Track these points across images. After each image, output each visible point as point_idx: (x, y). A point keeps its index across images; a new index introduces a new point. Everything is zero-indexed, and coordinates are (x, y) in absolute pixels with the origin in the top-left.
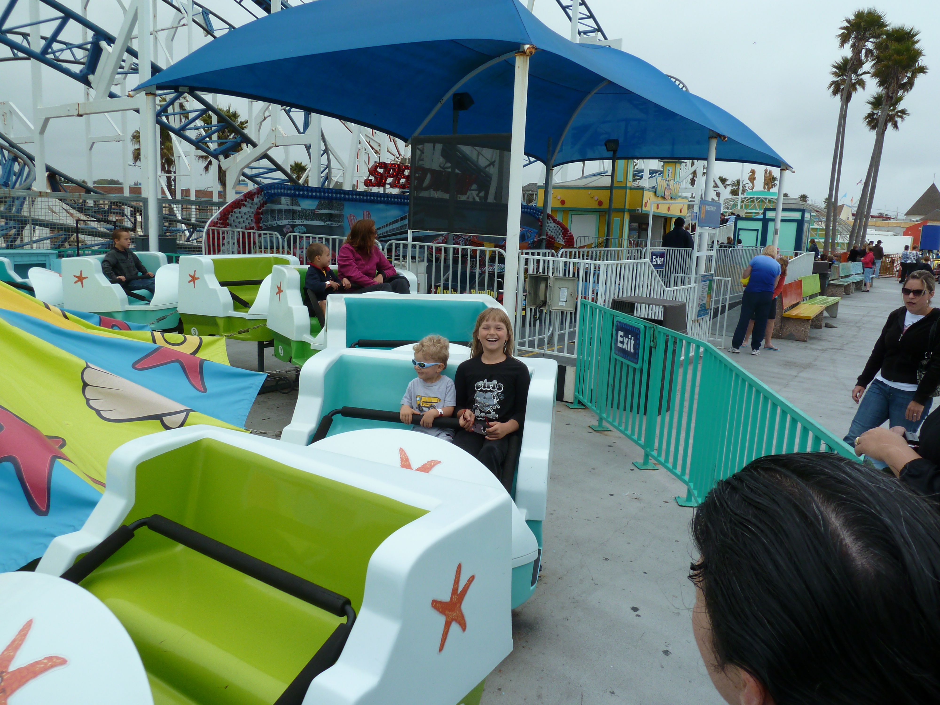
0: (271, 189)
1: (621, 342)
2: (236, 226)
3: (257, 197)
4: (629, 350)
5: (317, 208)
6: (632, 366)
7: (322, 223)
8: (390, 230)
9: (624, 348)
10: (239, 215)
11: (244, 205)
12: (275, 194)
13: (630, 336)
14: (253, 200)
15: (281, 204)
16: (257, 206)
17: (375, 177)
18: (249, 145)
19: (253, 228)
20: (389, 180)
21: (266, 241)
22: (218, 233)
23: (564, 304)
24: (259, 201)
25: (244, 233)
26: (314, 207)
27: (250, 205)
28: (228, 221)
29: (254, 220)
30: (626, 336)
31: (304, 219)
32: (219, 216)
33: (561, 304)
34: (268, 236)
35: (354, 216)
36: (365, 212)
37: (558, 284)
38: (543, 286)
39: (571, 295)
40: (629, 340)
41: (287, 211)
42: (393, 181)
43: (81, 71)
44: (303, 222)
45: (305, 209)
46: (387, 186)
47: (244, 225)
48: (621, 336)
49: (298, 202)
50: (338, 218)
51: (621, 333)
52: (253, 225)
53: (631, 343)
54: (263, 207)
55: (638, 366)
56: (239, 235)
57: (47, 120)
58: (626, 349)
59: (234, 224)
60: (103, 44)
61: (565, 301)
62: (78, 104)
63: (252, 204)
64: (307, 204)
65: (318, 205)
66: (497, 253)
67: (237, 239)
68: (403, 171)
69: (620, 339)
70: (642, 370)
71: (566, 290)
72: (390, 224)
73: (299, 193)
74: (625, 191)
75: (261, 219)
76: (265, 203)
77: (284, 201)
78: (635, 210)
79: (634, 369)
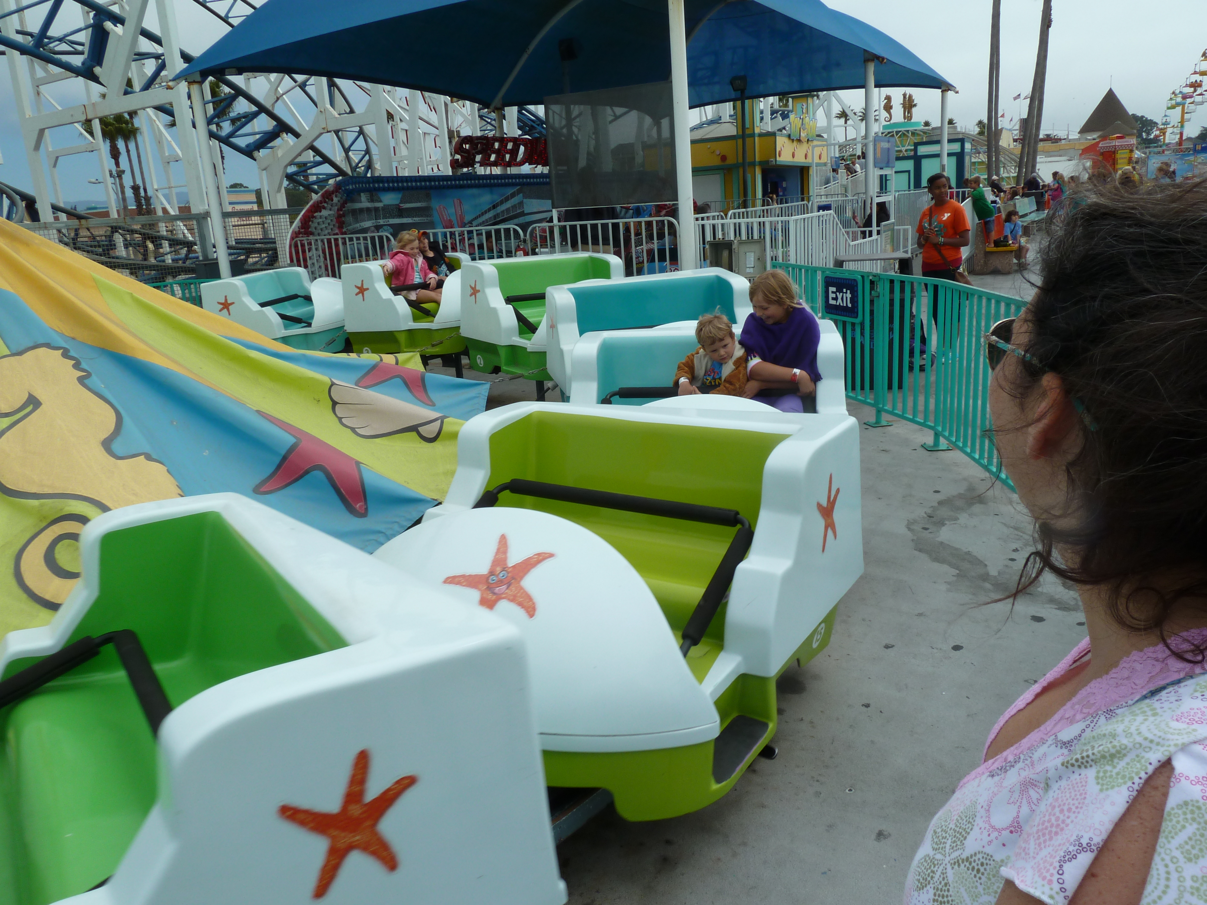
0: (348, 185)
1: (833, 299)
2: (319, 235)
3: (336, 197)
4: (845, 305)
5: (401, 202)
6: (849, 322)
7: (417, 220)
8: (486, 220)
9: (838, 304)
10: (320, 220)
11: (324, 208)
12: (353, 190)
13: (845, 290)
14: (332, 200)
15: (361, 202)
16: (336, 208)
17: (461, 156)
18: (289, 134)
19: (337, 234)
20: (478, 158)
21: (353, 250)
22: (303, 245)
23: (751, 270)
24: (338, 201)
25: (329, 241)
26: (397, 202)
27: (329, 206)
28: (310, 230)
29: (337, 225)
30: (839, 290)
31: (389, 218)
32: (300, 225)
33: (748, 270)
34: (355, 241)
35: (444, 208)
36: (456, 200)
37: (743, 249)
38: (725, 254)
39: (759, 257)
40: (845, 295)
41: (368, 210)
42: (482, 158)
43: (83, 64)
44: (388, 221)
45: (388, 205)
46: (477, 166)
47: (326, 232)
48: (833, 292)
49: (379, 198)
50: (425, 211)
51: (832, 289)
52: (337, 231)
53: (847, 298)
54: (344, 207)
55: (857, 321)
56: (324, 244)
57: (42, 132)
58: (842, 305)
59: (316, 233)
60: (108, 25)
61: (752, 267)
62: (84, 106)
63: (332, 206)
64: (389, 199)
65: (401, 198)
66: (666, 222)
67: (322, 250)
68: (493, 144)
69: (832, 295)
70: (862, 324)
71: (753, 254)
72: (486, 212)
73: (379, 186)
74: (752, 138)
75: (343, 223)
76: (345, 202)
77: (363, 197)
78: (767, 162)
79: (853, 325)
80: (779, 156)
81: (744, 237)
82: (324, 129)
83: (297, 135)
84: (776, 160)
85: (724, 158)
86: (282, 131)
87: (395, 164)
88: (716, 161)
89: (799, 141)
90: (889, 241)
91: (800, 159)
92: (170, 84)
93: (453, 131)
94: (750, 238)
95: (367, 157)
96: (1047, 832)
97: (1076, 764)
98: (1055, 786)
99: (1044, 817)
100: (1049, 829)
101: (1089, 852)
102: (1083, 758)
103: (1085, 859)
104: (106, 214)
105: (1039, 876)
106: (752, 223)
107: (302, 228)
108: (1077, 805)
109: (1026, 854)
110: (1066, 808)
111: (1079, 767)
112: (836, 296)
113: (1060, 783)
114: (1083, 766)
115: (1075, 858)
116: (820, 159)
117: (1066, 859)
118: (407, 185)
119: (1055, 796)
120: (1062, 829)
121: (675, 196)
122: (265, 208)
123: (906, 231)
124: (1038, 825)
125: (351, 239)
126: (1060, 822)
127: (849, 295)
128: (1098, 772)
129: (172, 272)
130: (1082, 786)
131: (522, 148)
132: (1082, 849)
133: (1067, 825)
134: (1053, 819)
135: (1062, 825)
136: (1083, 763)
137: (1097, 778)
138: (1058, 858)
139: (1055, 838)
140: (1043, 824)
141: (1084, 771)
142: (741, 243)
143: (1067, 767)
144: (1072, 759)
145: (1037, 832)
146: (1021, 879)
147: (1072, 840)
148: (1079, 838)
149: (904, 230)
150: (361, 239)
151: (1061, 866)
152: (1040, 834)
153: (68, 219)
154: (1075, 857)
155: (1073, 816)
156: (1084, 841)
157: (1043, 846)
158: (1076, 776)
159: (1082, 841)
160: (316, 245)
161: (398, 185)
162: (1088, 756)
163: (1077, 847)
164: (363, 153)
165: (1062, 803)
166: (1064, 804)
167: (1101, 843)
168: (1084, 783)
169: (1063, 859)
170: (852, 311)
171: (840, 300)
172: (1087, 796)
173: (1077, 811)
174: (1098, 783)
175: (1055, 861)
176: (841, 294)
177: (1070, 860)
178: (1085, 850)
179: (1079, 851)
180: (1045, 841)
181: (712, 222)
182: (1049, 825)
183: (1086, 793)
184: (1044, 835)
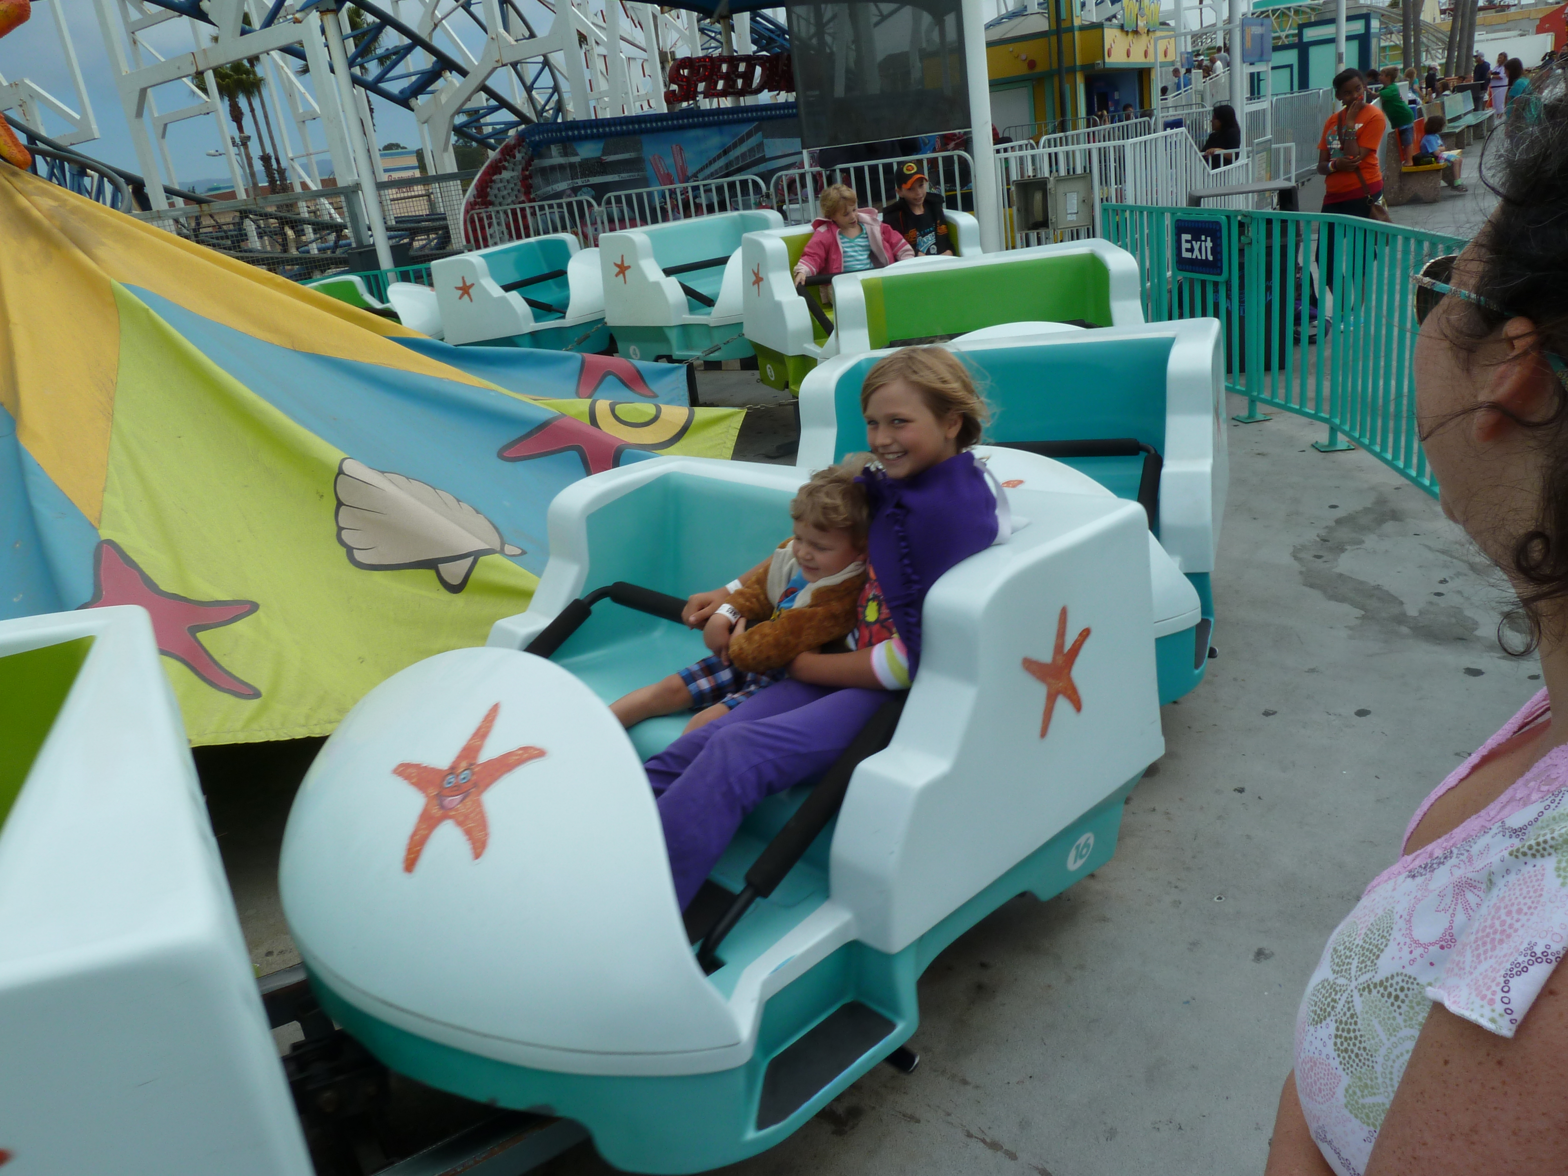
0: (534, 136)
1: (1187, 250)
2: (500, 204)
3: (519, 152)
4: (1204, 258)
5: (604, 154)
6: (1210, 281)
7: (625, 176)
8: (716, 171)
9: (1194, 257)
10: (500, 185)
11: (505, 168)
12: (540, 141)
13: (1203, 238)
14: (515, 157)
15: (551, 157)
16: (520, 167)
17: (679, 85)
18: (454, 72)
19: (523, 202)
20: (701, 87)
21: (545, 222)
22: (481, 220)
23: (1074, 217)
24: (522, 158)
25: (514, 212)
26: (598, 154)
27: (512, 165)
28: (488, 199)
29: (523, 190)
30: (1196, 238)
31: (589, 176)
32: (476, 192)
33: (1070, 218)
34: (547, 211)
35: (660, 157)
36: (674, 146)
37: (1062, 188)
38: (1038, 196)
39: (1084, 201)
40: (1203, 243)
41: (561, 167)
42: (706, 87)
44: (588, 181)
45: (587, 159)
46: (700, 97)
47: (509, 200)
48: (1187, 241)
49: (574, 150)
50: (635, 164)
51: (1186, 237)
52: (523, 198)
53: (1206, 248)
54: (530, 166)
55: (1221, 279)
56: (507, 216)
57: (143, 92)
58: (1199, 257)
59: (497, 202)
61: (1075, 213)
62: (193, 54)
63: (514, 164)
64: (588, 151)
65: (604, 148)
66: (956, 158)
67: (506, 224)
68: (720, 66)
69: (1185, 246)
70: (1228, 284)
71: (1075, 195)
72: (714, 160)
73: (573, 134)
74: (1070, 34)
75: (531, 186)
76: (531, 159)
77: (555, 150)
78: (1093, 65)
79: (1216, 284)
80: (1109, 56)
81: (1063, 172)
82: (497, 61)
83: (463, 73)
84: (1104, 62)
85: (1032, 64)
86: (444, 69)
87: (592, 103)
88: (1022, 69)
89: (1136, 32)
90: (1264, 165)
91: (1137, 59)
92: (298, 15)
93: (666, 53)
94: (1071, 173)
95: (556, 97)
96: (1488, 940)
97: (1530, 852)
98: (1501, 883)
99: (1485, 921)
100: (1492, 936)
101: (1544, 963)
102: (1538, 844)
103: (1540, 973)
104: (232, 195)
105: (1477, 996)
106: (1074, 152)
107: (479, 198)
108: (1529, 903)
109: (1460, 969)
110: (1515, 908)
111: (1534, 856)
112: (1192, 246)
113: (1507, 878)
114: (1538, 855)
115: (1526, 972)
116: (1165, 56)
117: (1514, 972)
118: (610, 130)
119: (1501, 896)
120: (1509, 936)
121: (967, 121)
122: (430, 174)
123: (1287, 150)
124: (1477, 932)
125: (542, 208)
126: (1506, 927)
127: (1209, 244)
128: (1559, 862)
129: (320, 266)
130: (1538, 880)
131: (758, 70)
132: (1535, 959)
133: (1516, 931)
134: (1497, 923)
135: (1509, 931)
136: (1539, 851)
137: (1558, 869)
138: (1503, 972)
139: (1498, 947)
140: (1483, 931)
141: (1539, 862)
142: (1059, 180)
143: (1517, 857)
144: (1523, 847)
145: (1476, 941)
146: (1452, 1000)
147: (1522, 948)
148: (1532, 946)
149: (1285, 149)
150: (555, 206)
151: (1506, 982)
152: (1480, 943)
153: (186, 204)
154: (1525, 970)
155: (1523, 918)
156: (1538, 950)
157: (1482, 957)
158: (1529, 867)
159: (1536, 949)
160: (498, 218)
161: (598, 131)
162: (1545, 842)
163: (1529, 957)
164: (551, 90)
165: (1509, 903)
166: (1513, 904)
167: (1562, 952)
168: (1539, 877)
169: (1509, 973)
170: (1213, 266)
171: (1196, 252)
172: (1544, 893)
173: (1529, 912)
174: (1559, 876)
175: (1499, 974)
176: (1199, 243)
177: (1519, 974)
178: (1539, 960)
179: (1531, 962)
180: (1485, 952)
181: (1018, 153)
182: (1491, 931)
183: (1542, 890)
184: (1484, 944)
